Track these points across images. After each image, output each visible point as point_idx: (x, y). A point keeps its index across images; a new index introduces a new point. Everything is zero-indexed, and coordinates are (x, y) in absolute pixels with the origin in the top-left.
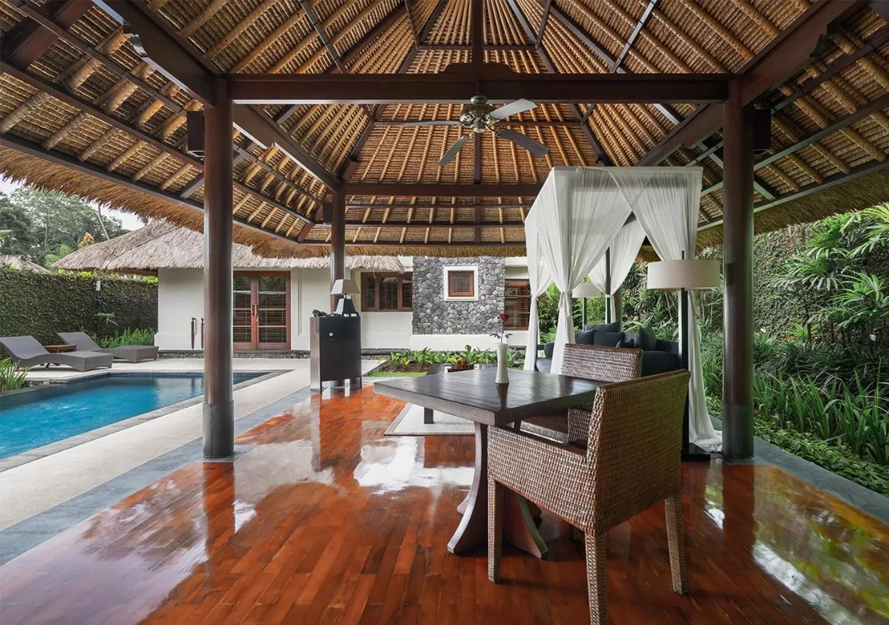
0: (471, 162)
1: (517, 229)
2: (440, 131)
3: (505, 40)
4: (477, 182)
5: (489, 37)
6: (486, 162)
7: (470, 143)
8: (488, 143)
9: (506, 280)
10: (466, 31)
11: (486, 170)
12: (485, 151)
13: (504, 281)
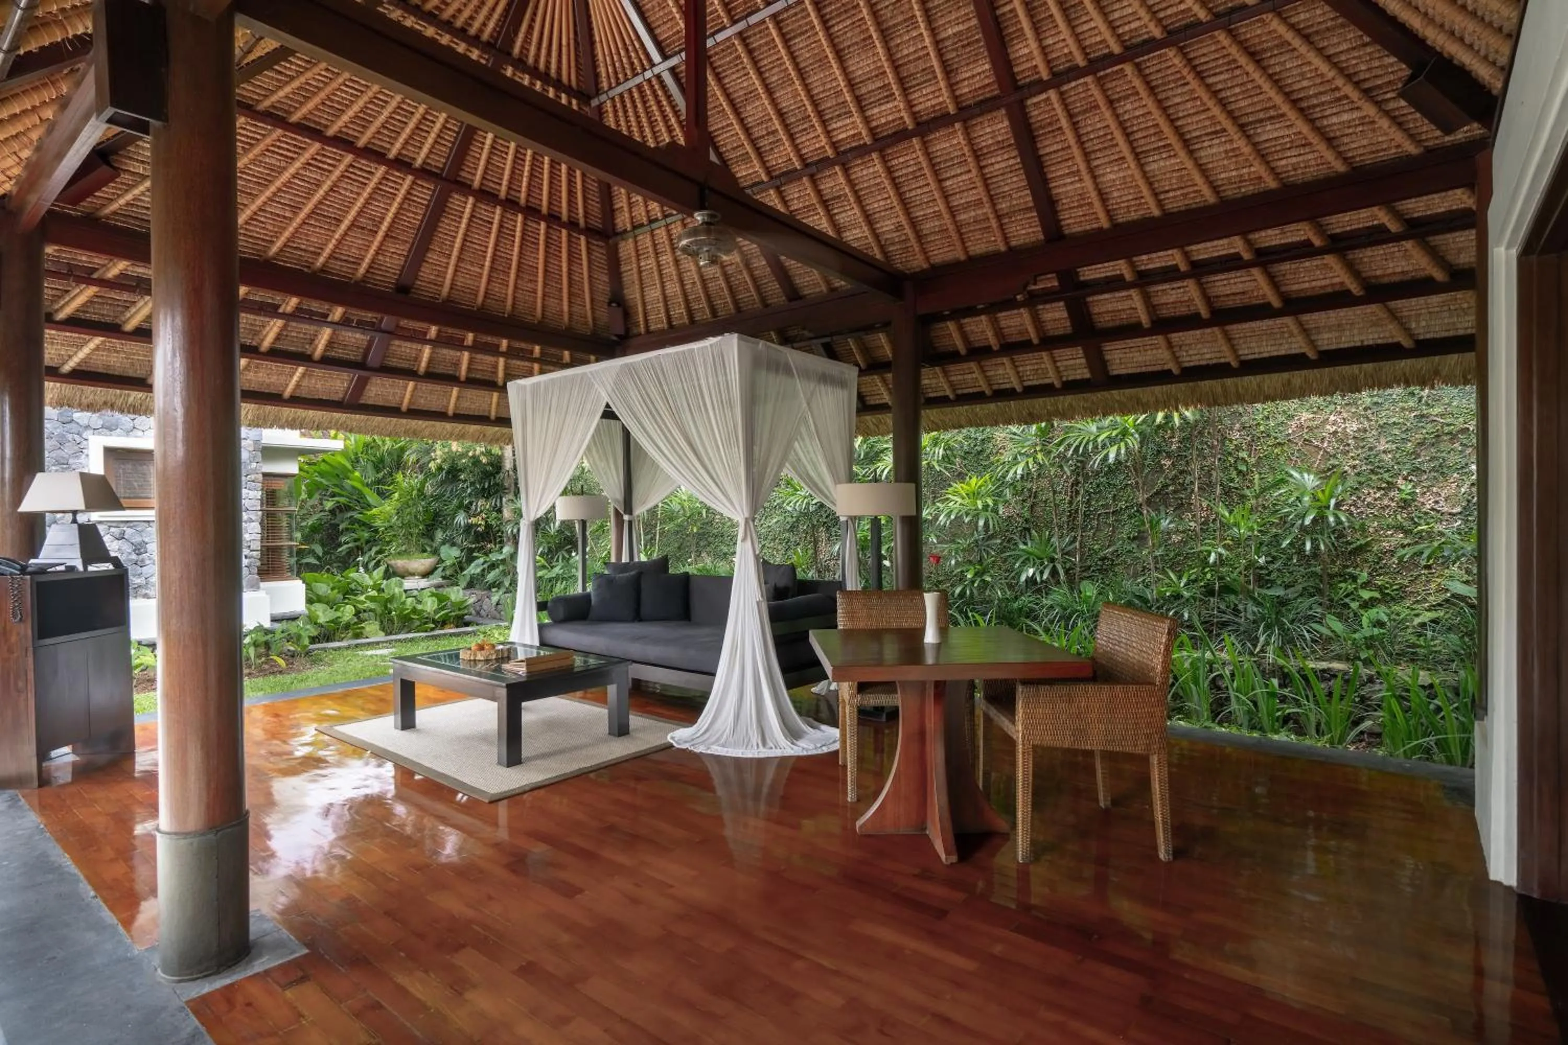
0: (403, 249)
1: (438, 387)
2: (361, 169)
3: (548, 66)
4: (403, 289)
5: (525, 48)
6: (432, 257)
7: (416, 214)
8: (449, 225)
9: (265, 475)
10: (488, 18)
11: (426, 272)
12: (439, 236)
13: (260, 477)
